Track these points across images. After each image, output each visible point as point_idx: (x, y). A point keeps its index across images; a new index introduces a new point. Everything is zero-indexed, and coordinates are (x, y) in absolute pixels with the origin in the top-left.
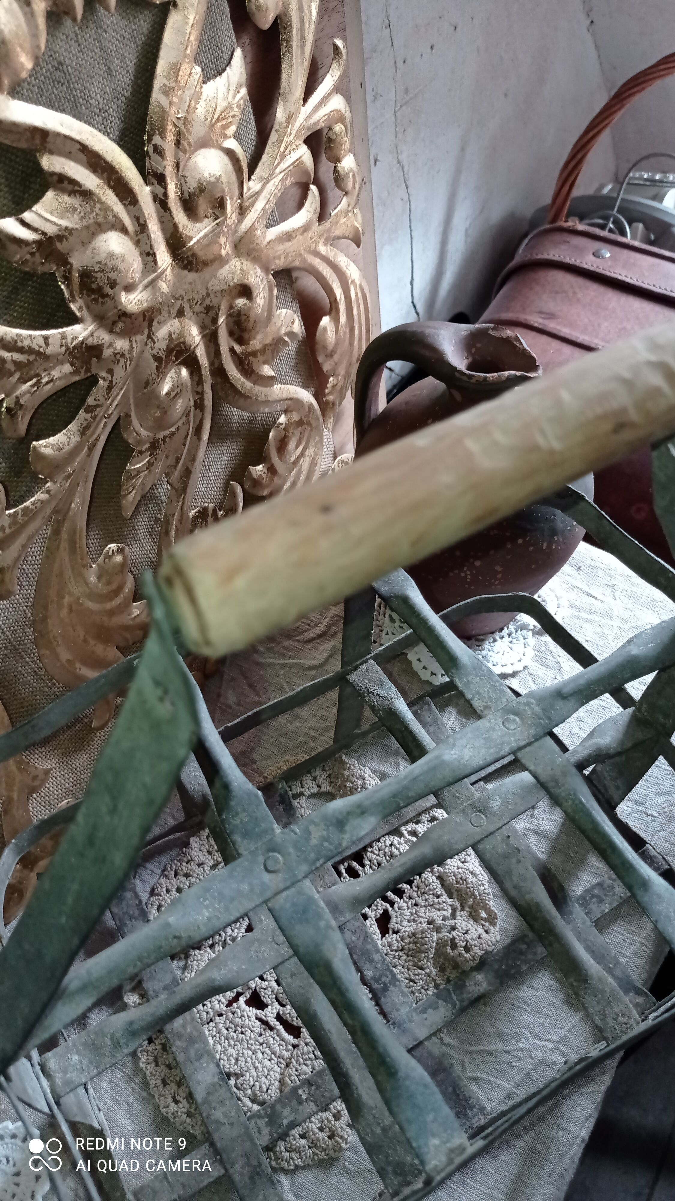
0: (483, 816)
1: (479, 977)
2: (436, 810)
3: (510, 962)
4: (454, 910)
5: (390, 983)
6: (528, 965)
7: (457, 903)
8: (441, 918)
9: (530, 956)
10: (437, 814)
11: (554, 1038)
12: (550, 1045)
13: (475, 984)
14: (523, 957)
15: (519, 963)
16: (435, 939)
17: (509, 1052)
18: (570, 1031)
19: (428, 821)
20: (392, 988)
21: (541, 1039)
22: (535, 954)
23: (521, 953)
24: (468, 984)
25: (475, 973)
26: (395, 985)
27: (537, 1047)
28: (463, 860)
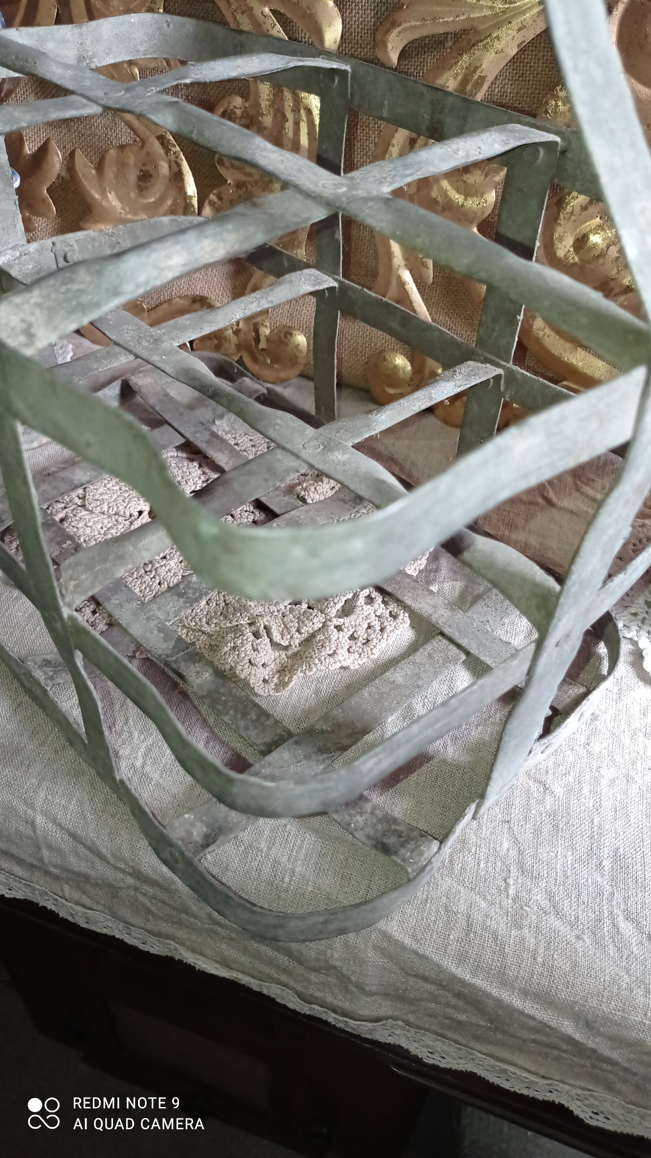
0: (319, 450)
1: (207, 675)
2: (407, 615)
3: (230, 704)
4: (286, 648)
5: (187, 597)
6: (230, 722)
7: (296, 649)
8: (267, 623)
9: (242, 724)
10: (401, 617)
11: (148, 769)
12: (138, 764)
13: (198, 672)
14: (239, 716)
15: (231, 712)
16: (242, 622)
17: (126, 723)
18: (158, 784)
19: (390, 612)
20: (182, 600)
21: (145, 756)
22: (246, 729)
23: (245, 714)
24: (196, 665)
25: (211, 671)
26: (185, 602)
27: (135, 750)
28: (352, 651)
